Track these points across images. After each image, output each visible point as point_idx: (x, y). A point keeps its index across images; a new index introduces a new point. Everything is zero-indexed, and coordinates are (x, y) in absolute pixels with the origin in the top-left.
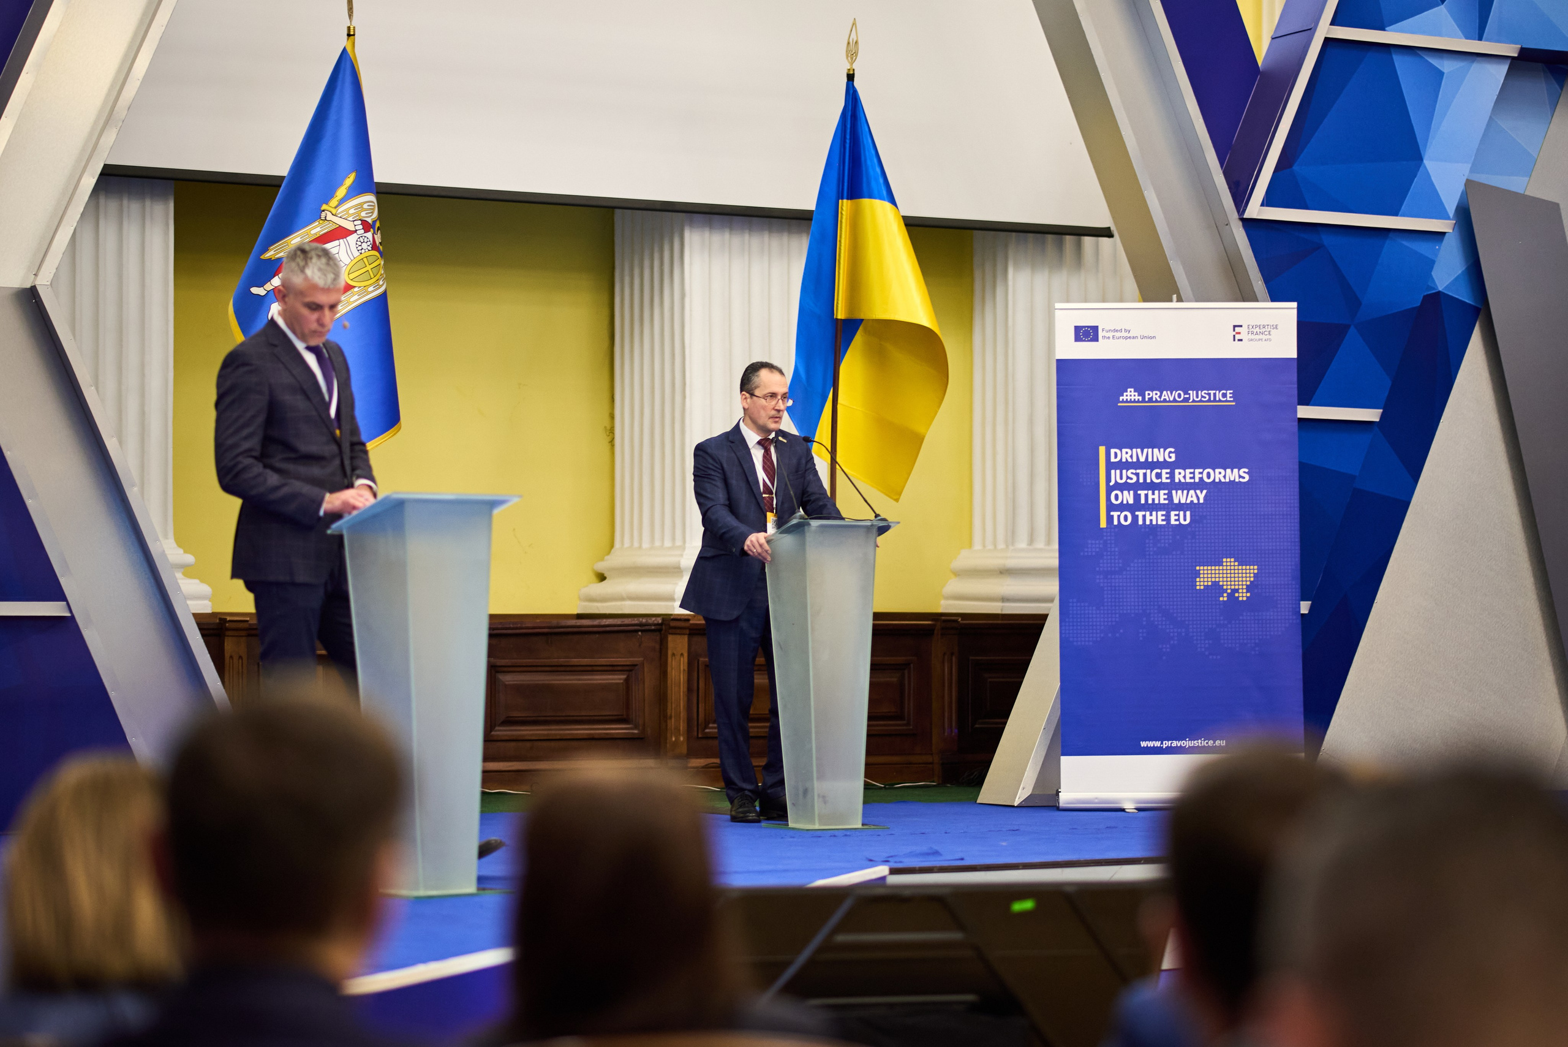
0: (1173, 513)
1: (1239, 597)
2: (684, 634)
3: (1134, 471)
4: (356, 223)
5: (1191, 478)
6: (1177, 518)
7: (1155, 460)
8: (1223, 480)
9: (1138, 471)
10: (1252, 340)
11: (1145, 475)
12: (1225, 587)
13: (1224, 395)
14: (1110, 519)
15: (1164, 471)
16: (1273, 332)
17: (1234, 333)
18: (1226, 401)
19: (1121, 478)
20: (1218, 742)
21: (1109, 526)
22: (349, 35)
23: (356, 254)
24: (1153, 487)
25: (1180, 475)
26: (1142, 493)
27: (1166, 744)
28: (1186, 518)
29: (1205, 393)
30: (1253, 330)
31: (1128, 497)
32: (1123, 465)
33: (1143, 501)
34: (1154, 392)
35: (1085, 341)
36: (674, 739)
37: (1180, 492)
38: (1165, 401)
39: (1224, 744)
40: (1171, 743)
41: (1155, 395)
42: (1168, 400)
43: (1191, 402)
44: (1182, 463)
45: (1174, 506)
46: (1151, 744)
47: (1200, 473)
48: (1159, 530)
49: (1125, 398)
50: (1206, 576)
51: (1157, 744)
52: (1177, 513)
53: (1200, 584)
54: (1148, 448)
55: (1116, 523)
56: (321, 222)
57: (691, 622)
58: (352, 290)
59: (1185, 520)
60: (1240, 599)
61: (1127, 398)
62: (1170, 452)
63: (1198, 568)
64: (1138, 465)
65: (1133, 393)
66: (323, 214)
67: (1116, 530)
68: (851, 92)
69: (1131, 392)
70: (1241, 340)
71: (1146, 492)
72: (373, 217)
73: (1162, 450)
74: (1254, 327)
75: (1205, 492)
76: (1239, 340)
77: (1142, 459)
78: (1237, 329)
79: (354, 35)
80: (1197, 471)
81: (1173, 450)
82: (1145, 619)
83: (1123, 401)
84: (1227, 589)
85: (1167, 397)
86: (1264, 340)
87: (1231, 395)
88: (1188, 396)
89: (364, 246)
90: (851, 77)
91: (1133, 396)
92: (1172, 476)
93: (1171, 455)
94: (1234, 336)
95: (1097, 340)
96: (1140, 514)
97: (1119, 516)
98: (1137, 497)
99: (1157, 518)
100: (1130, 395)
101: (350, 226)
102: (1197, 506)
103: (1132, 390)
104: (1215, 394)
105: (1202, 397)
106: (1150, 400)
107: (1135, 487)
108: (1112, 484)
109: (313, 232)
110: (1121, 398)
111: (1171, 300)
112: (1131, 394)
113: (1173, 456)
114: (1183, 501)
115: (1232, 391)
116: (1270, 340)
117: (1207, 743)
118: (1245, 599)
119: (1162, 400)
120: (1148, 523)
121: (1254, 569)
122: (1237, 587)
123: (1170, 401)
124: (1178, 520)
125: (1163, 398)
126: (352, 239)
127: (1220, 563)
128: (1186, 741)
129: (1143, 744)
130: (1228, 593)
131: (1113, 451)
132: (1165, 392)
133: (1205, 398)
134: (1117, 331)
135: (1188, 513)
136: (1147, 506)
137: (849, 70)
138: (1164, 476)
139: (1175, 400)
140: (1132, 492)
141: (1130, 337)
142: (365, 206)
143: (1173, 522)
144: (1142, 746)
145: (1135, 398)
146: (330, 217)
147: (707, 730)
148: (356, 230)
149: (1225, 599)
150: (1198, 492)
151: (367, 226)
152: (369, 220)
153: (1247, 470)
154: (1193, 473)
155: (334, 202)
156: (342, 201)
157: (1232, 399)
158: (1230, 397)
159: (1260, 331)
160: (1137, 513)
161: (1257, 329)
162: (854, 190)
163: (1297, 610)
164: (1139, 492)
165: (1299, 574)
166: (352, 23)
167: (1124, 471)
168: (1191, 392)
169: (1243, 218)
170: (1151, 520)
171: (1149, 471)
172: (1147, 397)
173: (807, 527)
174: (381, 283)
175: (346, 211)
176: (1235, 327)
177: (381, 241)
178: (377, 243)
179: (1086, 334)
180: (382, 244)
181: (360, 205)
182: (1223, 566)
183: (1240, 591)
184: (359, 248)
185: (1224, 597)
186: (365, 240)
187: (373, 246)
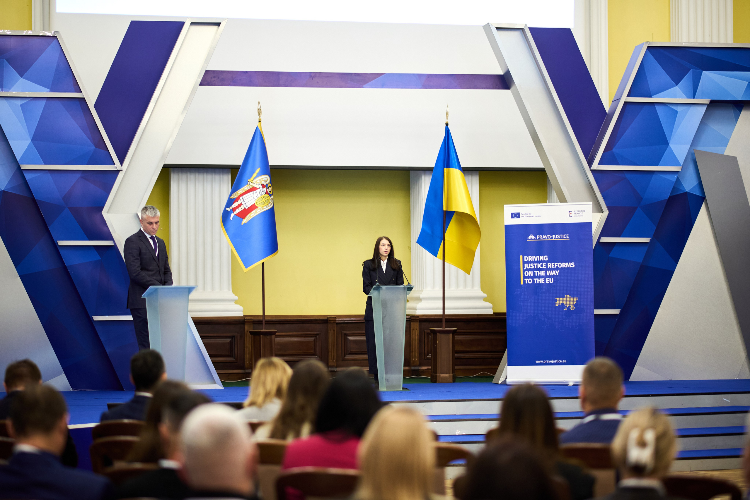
0: (547, 279)
1: (571, 309)
2: (417, 322)
3: (533, 264)
4: (259, 185)
6: (548, 280)
7: (540, 260)
8: (565, 267)
9: (534, 264)
10: (576, 216)
11: (537, 265)
13: (566, 236)
14: (524, 281)
15: (544, 264)
16: (583, 213)
17: (569, 214)
18: (566, 238)
19: (528, 267)
20: (563, 361)
21: (524, 284)
22: (259, 121)
23: (259, 196)
24: (540, 270)
25: (549, 265)
26: (536, 272)
27: (545, 362)
28: (552, 281)
31: (531, 273)
32: (529, 262)
33: (536, 275)
34: (540, 236)
35: (515, 218)
36: (413, 360)
37: (549, 271)
38: (544, 239)
39: (566, 362)
40: (547, 361)
41: (540, 237)
43: (554, 239)
44: (550, 261)
45: (547, 277)
46: (539, 362)
47: (557, 264)
48: (542, 285)
49: (529, 238)
50: (559, 301)
51: (542, 362)
52: (548, 279)
53: (557, 304)
54: (538, 256)
55: (526, 283)
56: (248, 185)
57: (420, 317)
58: (257, 208)
59: (551, 281)
62: (546, 257)
63: (556, 298)
64: (534, 262)
65: (532, 236)
66: (248, 183)
67: (527, 285)
68: (447, 130)
72: (266, 183)
73: (543, 256)
74: (576, 211)
75: (558, 271)
76: (571, 216)
77: (536, 260)
79: (261, 121)
80: (556, 264)
81: (547, 256)
82: (537, 317)
83: (529, 239)
84: (567, 306)
86: (580, 216)
88: (552, 237)
89: (263, 193)
90: (447, 125)
92: (547, 266)
93: (546, 258)
94: (569, 215)
95: (519, 218)
96: (535, 279)
97: (527, 280)
98: (534, 273)
99: (541, 281)
100: (531, 237)
101: (257, 187)
102: (556, 276)
104: (562, 236)
105: (557, 237)
106: (539, 238)
107: (534, 270)
108: (525, 269)
109: (245, 189)
110: (528, 238)
111: (546, 203)
113: (547, 258)
114: (551, 275)
115: (568, 235)
116: (582, 216)
117: (560, 361)
118: (573, 309)
120: (538, 282)
121: (576, 299)
122: (570, 305)
123: (546, 239)
124: (549, 281)
126: (258, 191)
127: (564, 297)
128: (552, 360)
129: (537, 362)
130: (567, 308)
131: (525, 257)
132: (544, 236)
133: (558, 237)
134: (526, 214)
135: (552, 279)
136: (538, 277)
137: (446, 122)
138: (544, 266)
139: (548, 239)
140: (532, 272)
141: (531, 216)
142: (263, 179)
143: (547, 282)
145: (533, 238)
146: (251, 184)
147: (428, 356)
148: (259, 188)
149: (566, 310)
150: (556, 271)
151: (263, 186)
152: (265, 184)
153: (574, 263)
154: (554, 265)
155: (252, 179)
156: (255, 178)
157: (568, 238)
159: (579, 213)
160: (534, 279)
161: (578, 212)
162: (448, 165)
163: (593, 313)
164: (535, 272)
165: (593, 300)
166: (260, 118)
167: (529, 264)
168: (553, 235)
169: (591, 169)
170: (539, 282)
171: (538, 264)
172: (537, 238)
173: (380, 288)
174: (269, 205)
175: (256, 181)
176: (569, 211)
177: (270, 191)
178: (268, 192)
179: (515, 215)
180: (270, 192)
181: (262, 179)
182: (565, 298)
183: (571, 307)
184: (261, 194)
185: (565, 309)
186: (263, 191)
187: (267, 193)
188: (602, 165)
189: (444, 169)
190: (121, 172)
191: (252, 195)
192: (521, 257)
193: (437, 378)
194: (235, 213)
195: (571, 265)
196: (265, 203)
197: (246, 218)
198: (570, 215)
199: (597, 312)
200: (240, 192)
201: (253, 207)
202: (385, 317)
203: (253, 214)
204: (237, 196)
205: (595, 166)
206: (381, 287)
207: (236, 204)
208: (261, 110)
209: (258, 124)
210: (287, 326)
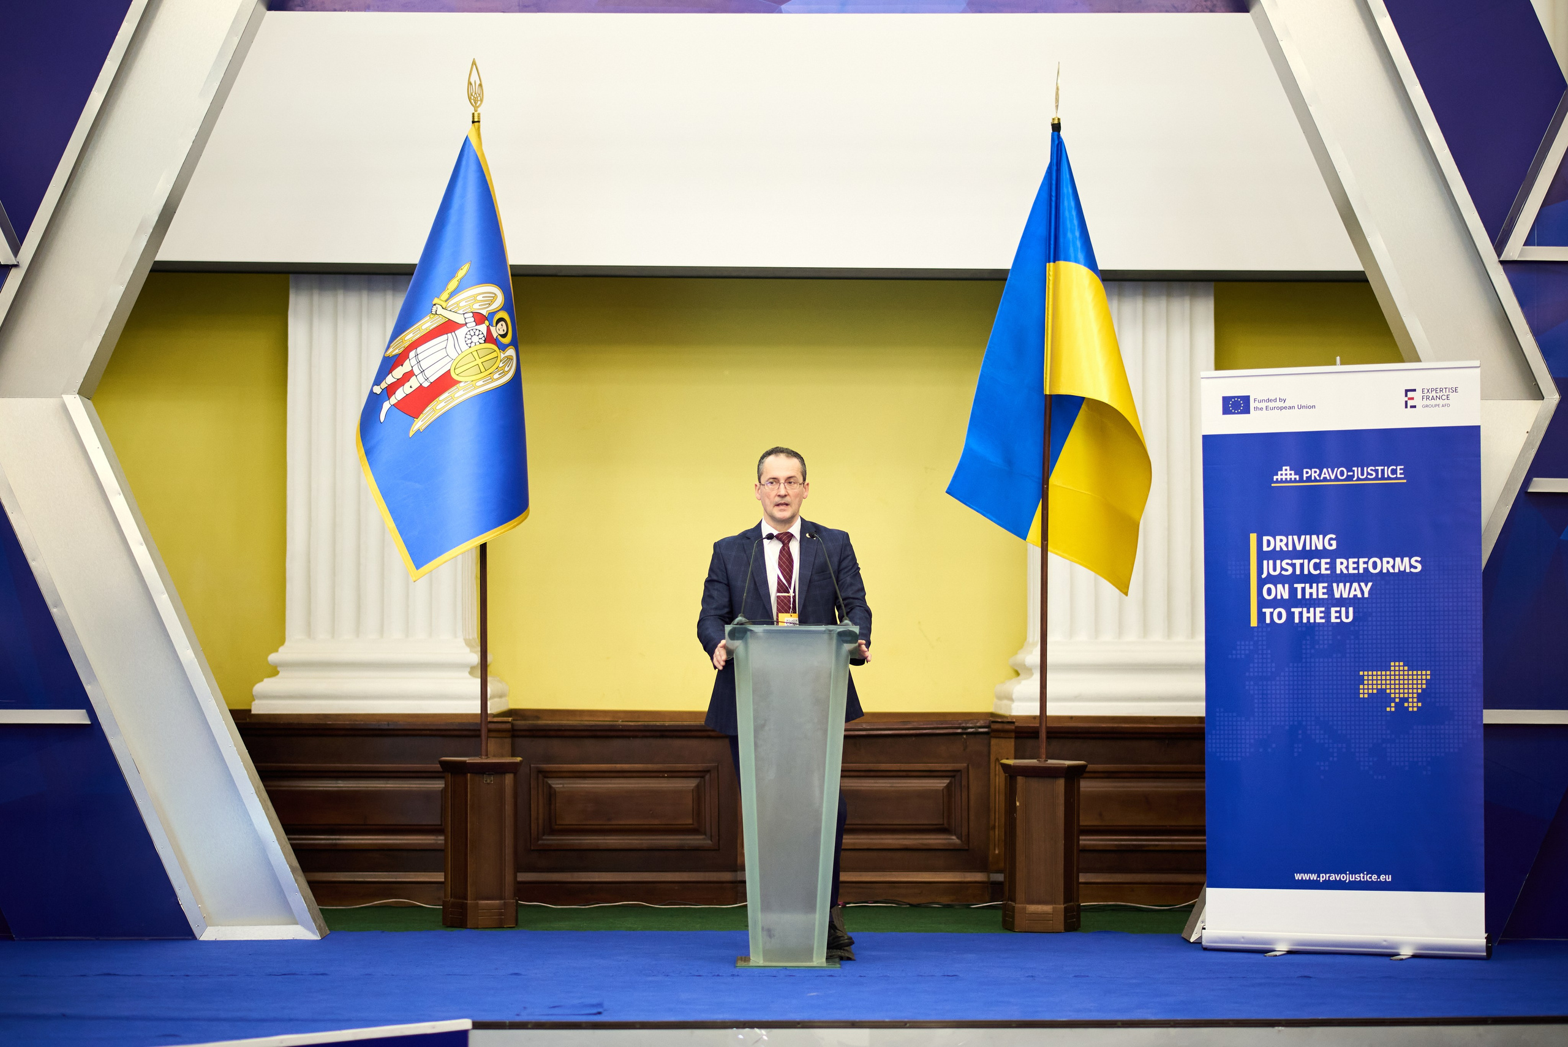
0: (1333, 610)
1: (1408, 707)
2: (1011, 738)
3: (1290, 562)
4: (466, 316)
5: (1354, 569)
6: (1338, 615)
7: (1313, 548)
8: (1391, 570)
9: (1294, 561)
10: (1427, 406)
11: (1302, 565)
12: (1393, 696)
13: (1394, 472)
14: (1261, 616)
15: (1323, 561)
16: (1452, 395)
17: (1406, 399)
18: (1396, 478)
19: (1275, 570)
20: (1382, 878)
21: (1260, 625)
22: (474, 122)
23: (464, 347)
24: (1311, 579)
25: (1341, 566)
26: (1299, 586)
27: (1323, 877)
28: (1348, 616)
29: (1371, 470)
30: (1428, 394)
31: (1282, 591)
32: (1276, 555)
33: (1299, 596)
34: (1313, 470)
35: (1234, 413)
36: (997, 852)
37: (1341, 585)
38: (1325, 479)
39: (1390, 880)
40: (1329, 877)
41: (1314, 473)
42: (1328, 478)
43: (1355, 481)
44: (1344, 551)
45: (1334, 602)
46: (1306, 877)
47: (1365, 563)
48: (1317, 629)
49: (1279, 477)
50: (1371, 682)
51: (1314, 877)
52: (1338, 609)
53: (1364, 692)
54: (1306, 535)
55: (1268, 621)
56: (432, 316)
57: (1016, 724)
58: (458, 385)
59: (1347, 617)
60: (1410, 709)
61: (1282, 477)
62: (1331, 539)
63: (1361, 673)
64: (1294, 554)
65: (1288, 472)
66: (434, 309)
67: (1269, 629)
68: (1056, 142)
69: (1286, 470)
70: (1415, 407)
71: (1303, 585)
72: (490, 309)
73: (1321, 537)
74: (1430, 391)
75: (1370, 584)
76: (1412, 407)
77: (1299, 548)
78: (1410, 394)
79: (479, 122)
80: (1361, 560)
81: (1334, 536)
82: (1300, 732)
83: (1277, 481)
84: (1395, 698)
85: (1327, 476)
86: (1441, 406)
87: (1402, 471)
88: (1352, 473)
89: (475, 339)
90: (1056, 127)
91: (1288, 474)
92: (1332, 566)
93: (1332, 542)
94: (1406, 402)
95: (1248, 412)
96: (1296, 611)
97: (1272, 614)
98: (1293, 591)
99: (1315, 615)
100: (1286, 474)
101: (459, 319)
102: (1361, 601)
103: (1288, 468)
104: (1383, 471)
105: (1368, 474)
106: (1309, 479)
107: (1292, 580)
108: (1264, 576)
109: (424, 327)
110: (1275, 478)
111: (1335, 364)
112: (1286, 472)
113: (1334, 543)
114: (1345, 596)
115: (1403, 467)
116: (1449, 405)
117: (1370, 878)
118: (1415, 709)
119: (1322, 478)
120: (1305, 621)
121: (1426, 675)
122: (1406, 696)
123: (1331, 480)
124: (1340, 617)
125: (1323, 476)
126: (461, 333)
127: (1388, 668)
128: (1346, 874)
129: (1298, 877)
130: (1396, 703)
131: (1265, 538)
132: (1325, 470)
133: (1372, 475)
134: (1269, 400)
135: (1351, 610)
136: (1304, 602)
137: (1053, 119)
138: (1323, 566)
139: (1336, 479)
140: (1287, 586)
141: (1285, 408)
142: (480, 298)
143: (1333, 620)
144: (1297, 879)
145: (1291, 477)
146: (440, 311)
148: (466, 323)
149: (1393, 709)
150: (1363, 584)
151: (480, 318)
152: (484, 312)
153: (1419, 559)
154: (1357, 563)
155: (445, 296)
156: (452, 294)
157: (1403, 476)
158: (1401, 474)
159: (1437, 395)
160: (1293, 610)
161: (1434, 393)
162: (1055, 252)
163: (1479, 723)
164: (1295, 585)
165: (1481, 681)
166: (476, 111)
167: (1278, 562)
168: (1355, 469)
169: (1501, 259)
170: (1308, 618)
171: (1306, 561)
172: (1305, 476)
173: (749, 633)
174: (496, 376)
175: (457, 304)
176: (1407, 391)
177: (502, 333)
178: (495, 335)
179: (1236, 405)
180: (504, 336)
181: (474, 297)
182: (1390, 671)
183: (1410, 700)
184: (470, 341)
185: (1391, 707)
186: (477, 333)
187: (489, 338)
188: (1539, 245)
189: (1048, 264)
190: (13, 271)
191: (443, 345)
192: (1253, 537)
193: (1017, 916)
194: (393, 400)
195: (1411, 566)
196: (483, 370)
197: (422, 415)
198: (1410, 403)
199: (1493, 717)
200: (410, 336)
201: (445, 382)
202: (763, 726)
203: (443, 404)
204: (402, 349)
205: (1516, 249)
206: (751, 630)
207: (398, 373)
208: (480, 85)
209: (468, 129)
210: (617, 744)
